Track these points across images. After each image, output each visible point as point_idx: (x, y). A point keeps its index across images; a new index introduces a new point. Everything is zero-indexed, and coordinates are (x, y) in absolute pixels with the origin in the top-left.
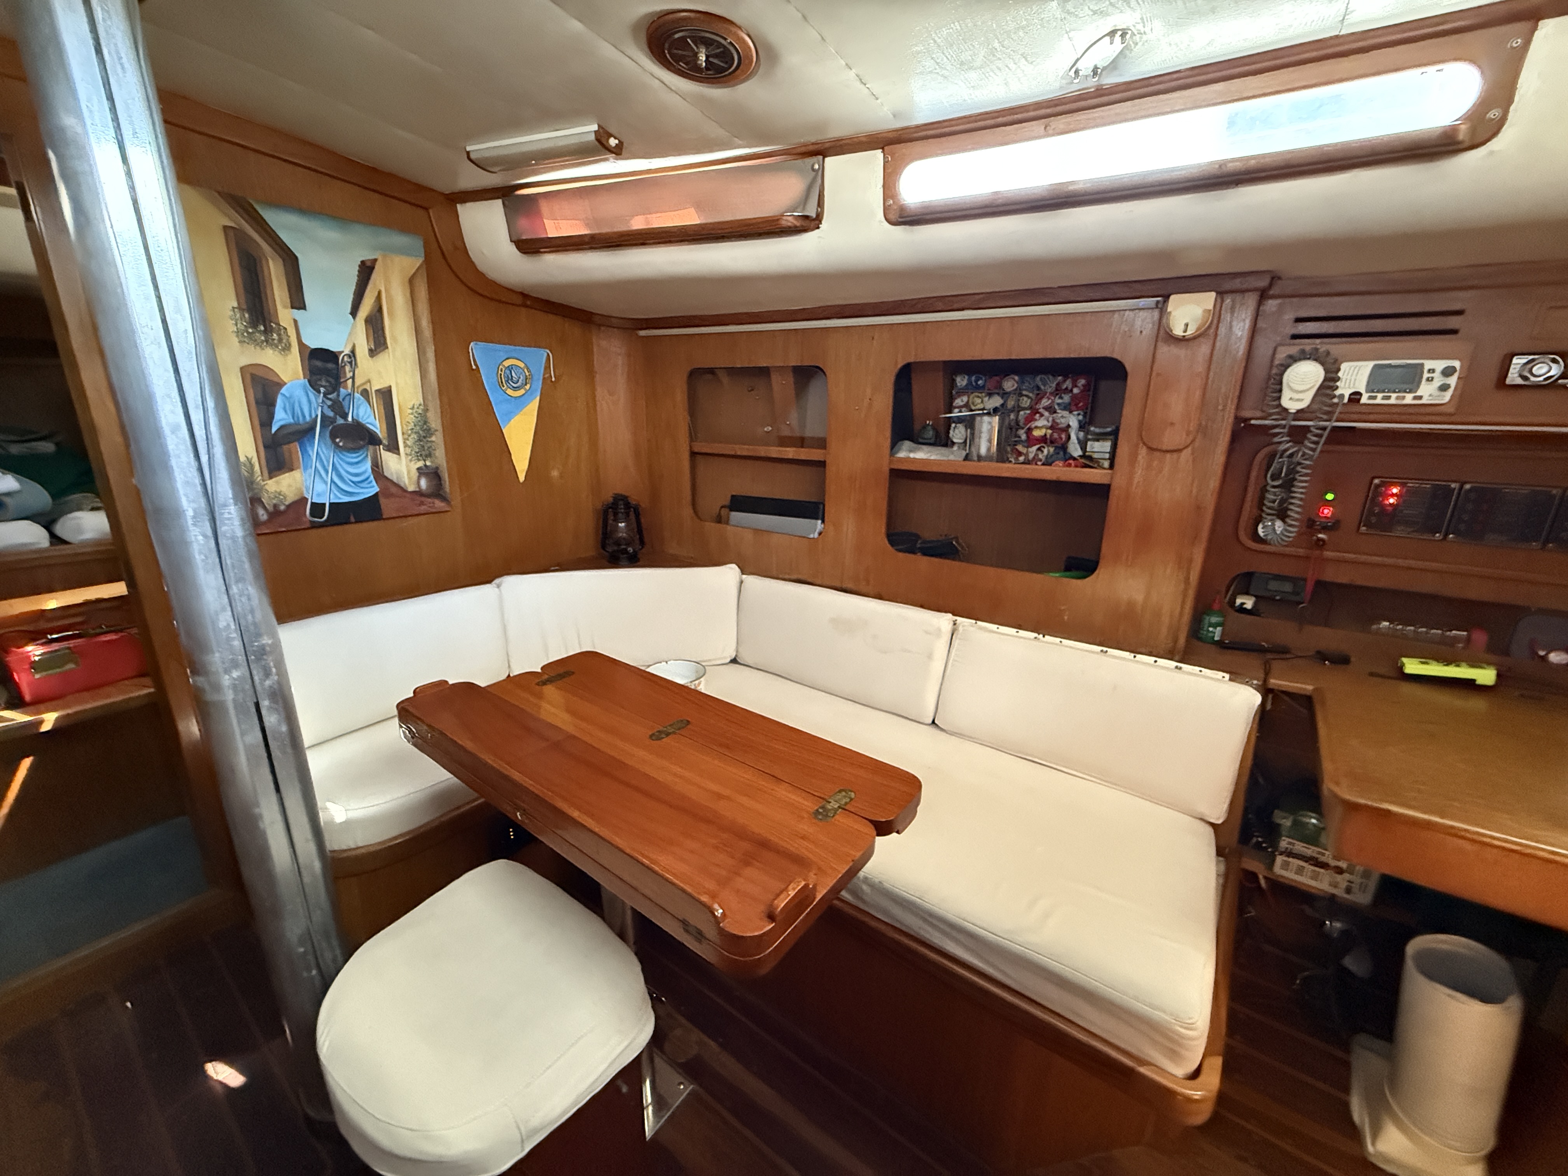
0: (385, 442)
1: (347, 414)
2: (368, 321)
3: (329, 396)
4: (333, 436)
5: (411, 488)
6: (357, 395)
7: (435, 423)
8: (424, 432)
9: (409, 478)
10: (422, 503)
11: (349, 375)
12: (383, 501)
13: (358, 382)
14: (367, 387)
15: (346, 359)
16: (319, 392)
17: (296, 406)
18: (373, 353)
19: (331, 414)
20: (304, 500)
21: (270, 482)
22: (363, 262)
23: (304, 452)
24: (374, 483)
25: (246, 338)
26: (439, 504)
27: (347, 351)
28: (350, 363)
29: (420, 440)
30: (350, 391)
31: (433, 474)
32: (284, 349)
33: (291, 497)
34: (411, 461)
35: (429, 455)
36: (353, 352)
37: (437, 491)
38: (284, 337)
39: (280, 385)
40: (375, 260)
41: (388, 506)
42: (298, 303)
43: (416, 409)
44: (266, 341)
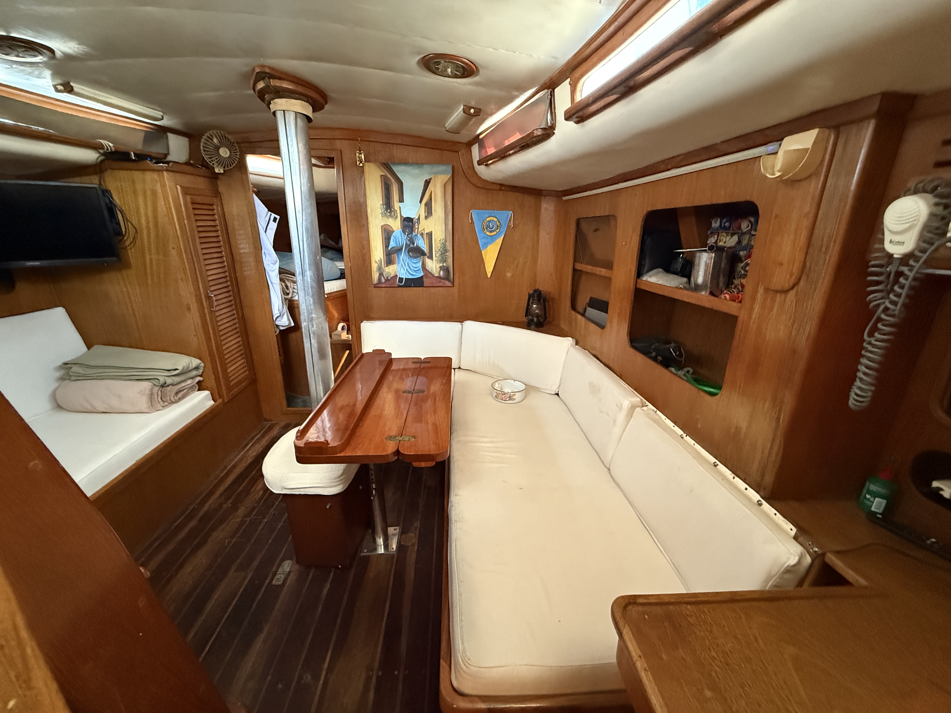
0: (428, 255)
1: (414, 243)
2: (426, 205)
3: (409, 236)
4: (409, 252)
5: (436, 275)
6: (419, 235)
7: (449, 247)
8: (444, 251)
9: (436, 271)
10: (440, 282)
11: (417, 227)
14: (423, 232)
15: (416, 221)
16: (405, 234)
17: (397, 240)
18: (426, 218)
19: (408, 243)
20: (397, 276)
21: (386, 268)
22: (426, 180)
23: (398, 257)
24: (422, 272)
25: (384, 215)
26: (448, 283)
28: (418, 222)
29: (442, 254)
30: (416, 233)
31: (446, 270)
32: (395, 218)
33: (393, 275)
34: (437, 263)
35: (445, 261)
36: (419, 218)
37: (447, 278)
38: (396, 214)
39: (393, 231)
40: (431, 179)
41: (426, 282)
42: (401, 200)
43: (441, 241)
44: (390, 215)
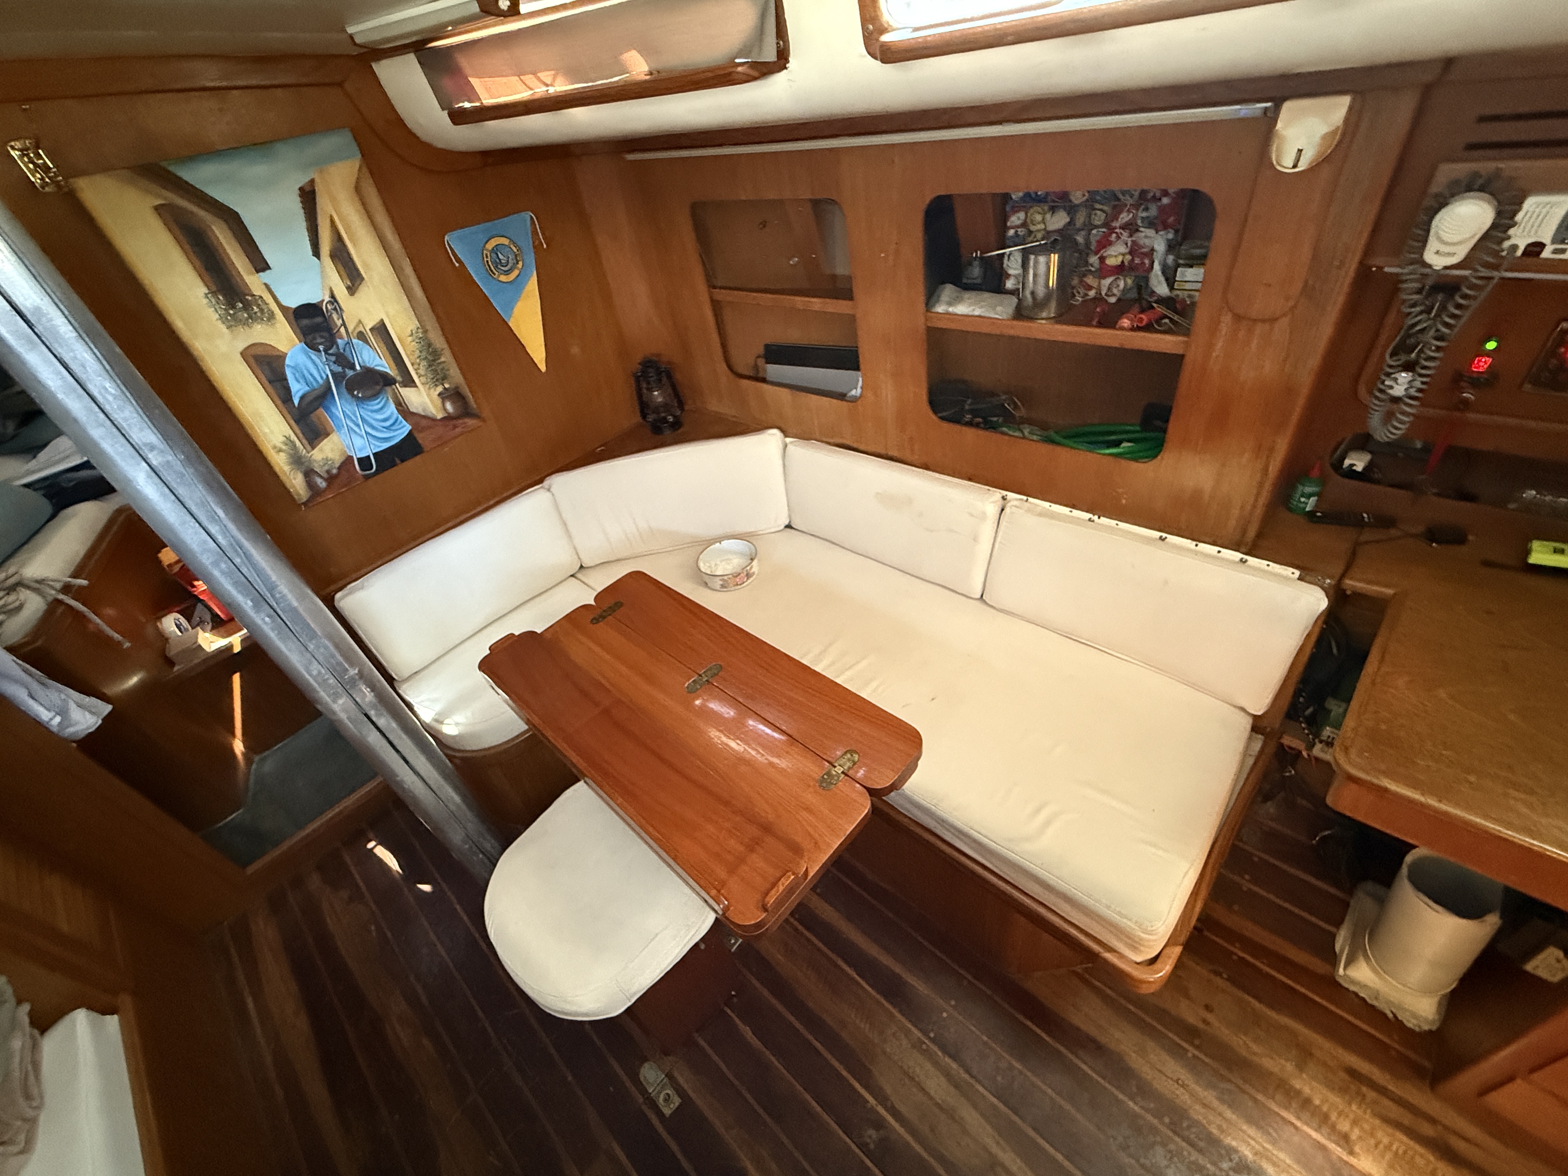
1: (354, 364)
2: (333, 256)
3: (331, 352)
4: (350, 390)
5: (439, 415)
6: (355, 341)
7: (439, 342)
8: (431, 356)
9: (435, 406)
12: (420, 437)
13: (350, 327)
14: (361, 329)
17: (305, 372)
18: (351, 290)
19: (338, 369)
20: (350, 458)
21: (315, 452)
22: (301, 189)
23: (331, 414)
24: (404, 422)
25: (230, 320)
26: (471, 422)
27: (327, 298)
28: (335, 309)
29: (430, 366)
30: (346, 339)
31: (456, 395)
32: (269, 320)
33: (338, 460)
34: (429, 388)
35: (444, 378)
36: (333, 296)
37: (465, 411)
38: (264, 307)
39: (282, 357)
40: (312, 182)
42: (261, 265)
43: (415, 335)
44: (250, 317)
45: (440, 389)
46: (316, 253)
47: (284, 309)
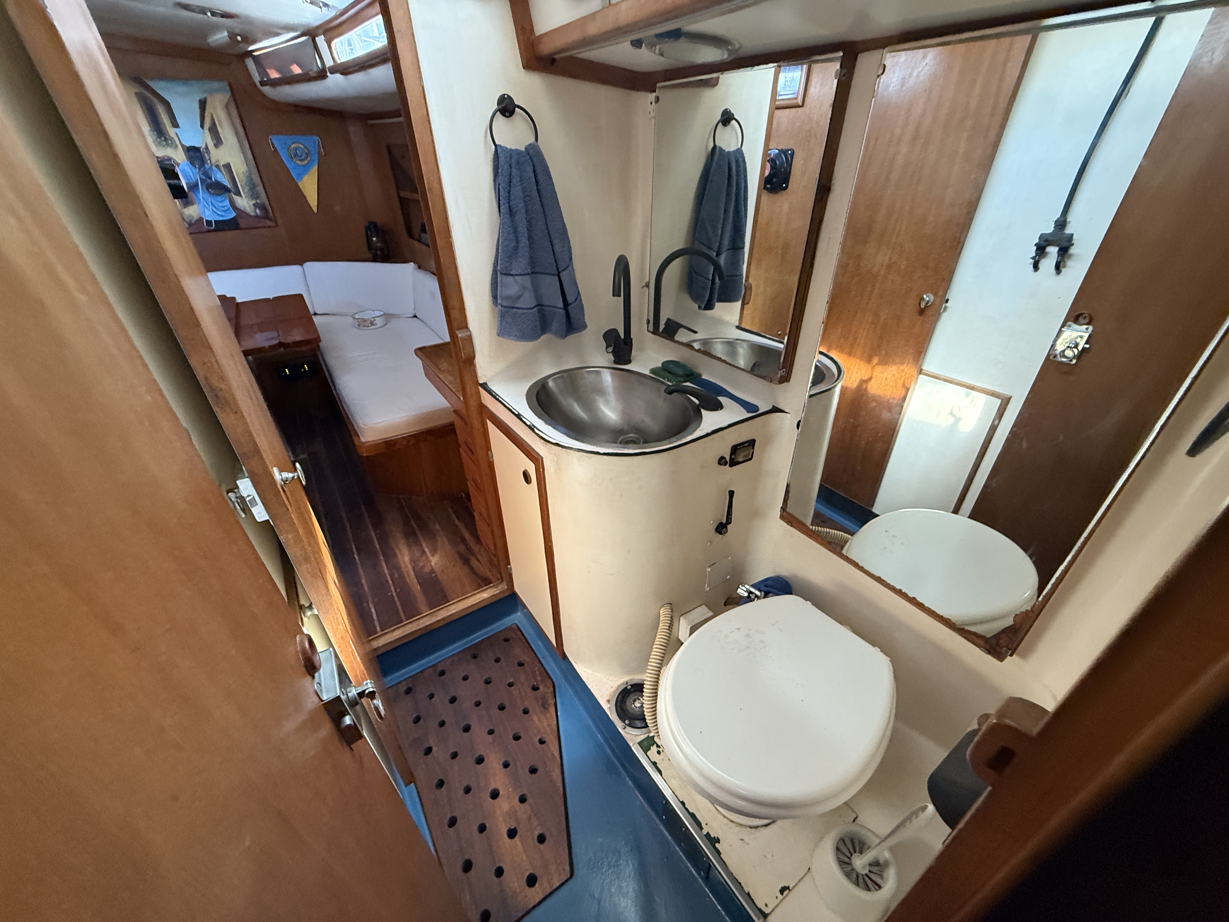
0: (233, 191)
1: (212, 177)
2: (210, 130)
3: (201, 169)
4: (208, 188)
5: (252, 214)
6: (214, 168)
7: (257, 180)
8: (253, 185)
9: (250, 209)
10: (260, 222)
11: (208, 158)
12: (240, 221)
13: (213, 161)
14: (218, 163)
16: (196, 167)
17: (188, 174)
18: (216, 146)
19: (204, 178)
20: (202, 219)
22: (200, 100)
23: (197, 196)
24: (233, 211)
26: (269, 223)
27: (204, 146)
29: (251, 190)
30: (210, 166)
31: (262, 207)
32: (175, 148)
34: (249, 200)
35: (258, 197)
37: (266, 216)
38: (174, 142)
39: (178, 165)
40: (206, 98)
41: (243, 223)
42: (175, 125)
43: (245, 174)
44: (167, 144)
45: (254, 202)
46: (202, 126)
47: (183, 146)
